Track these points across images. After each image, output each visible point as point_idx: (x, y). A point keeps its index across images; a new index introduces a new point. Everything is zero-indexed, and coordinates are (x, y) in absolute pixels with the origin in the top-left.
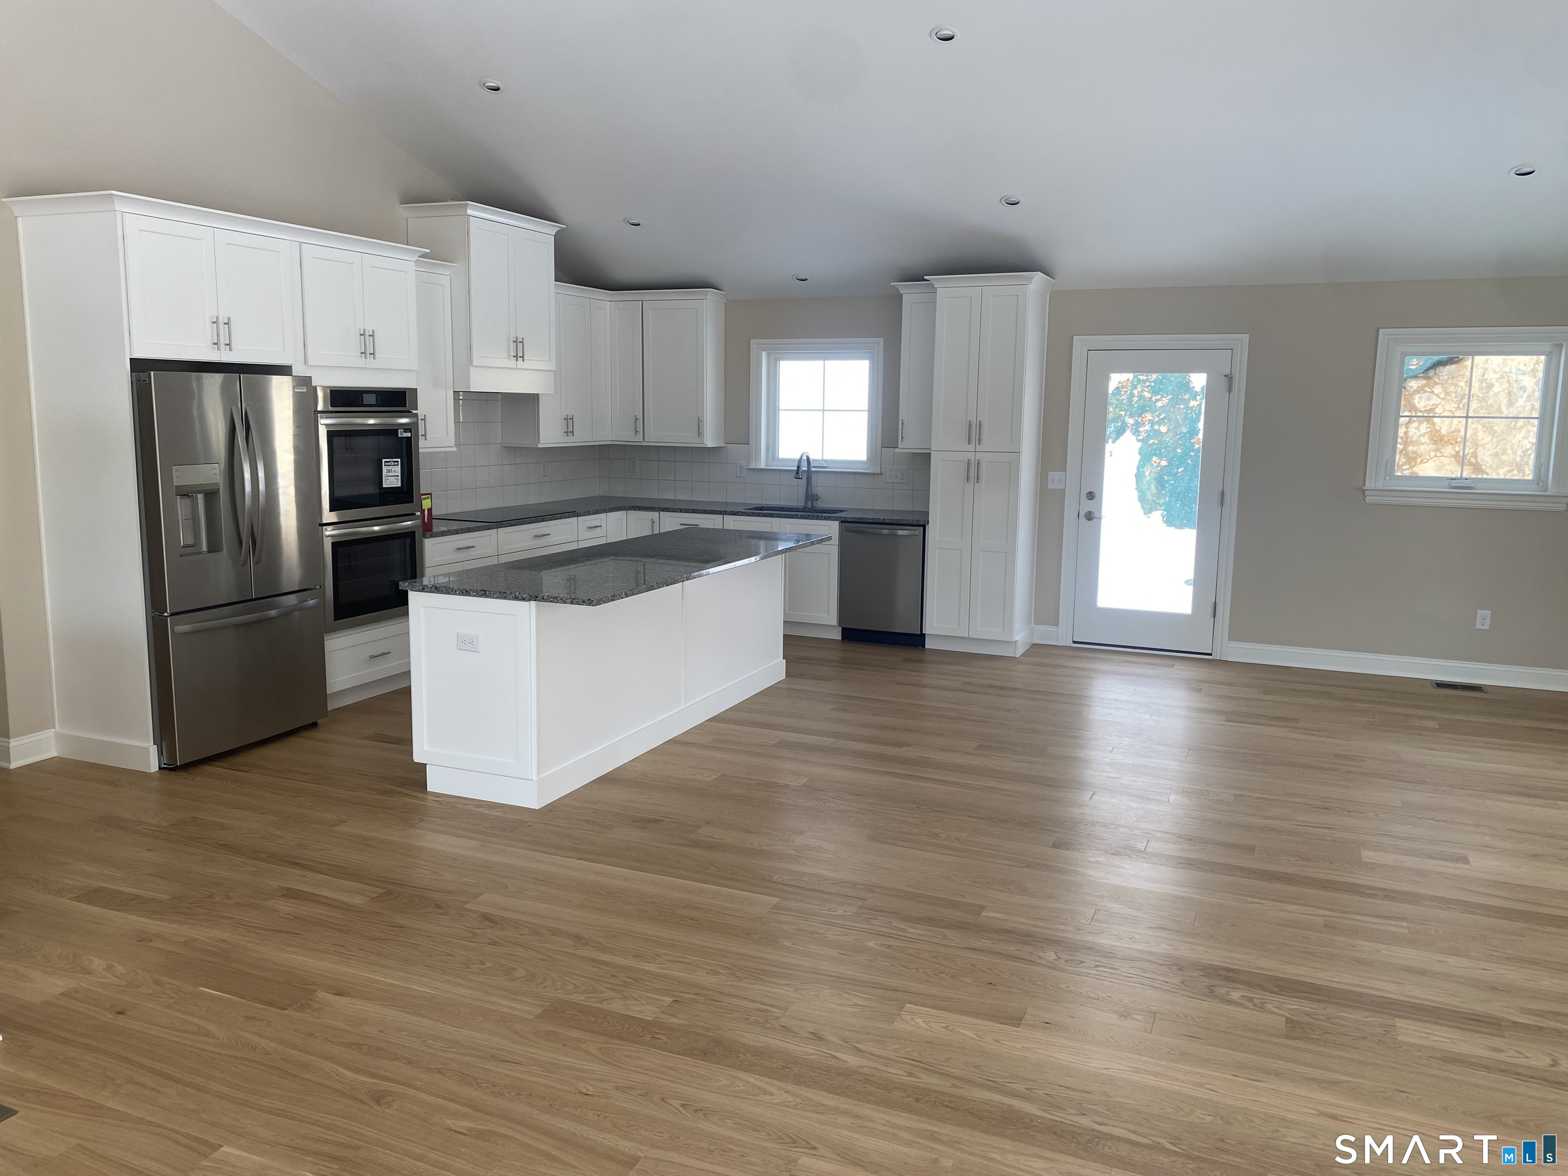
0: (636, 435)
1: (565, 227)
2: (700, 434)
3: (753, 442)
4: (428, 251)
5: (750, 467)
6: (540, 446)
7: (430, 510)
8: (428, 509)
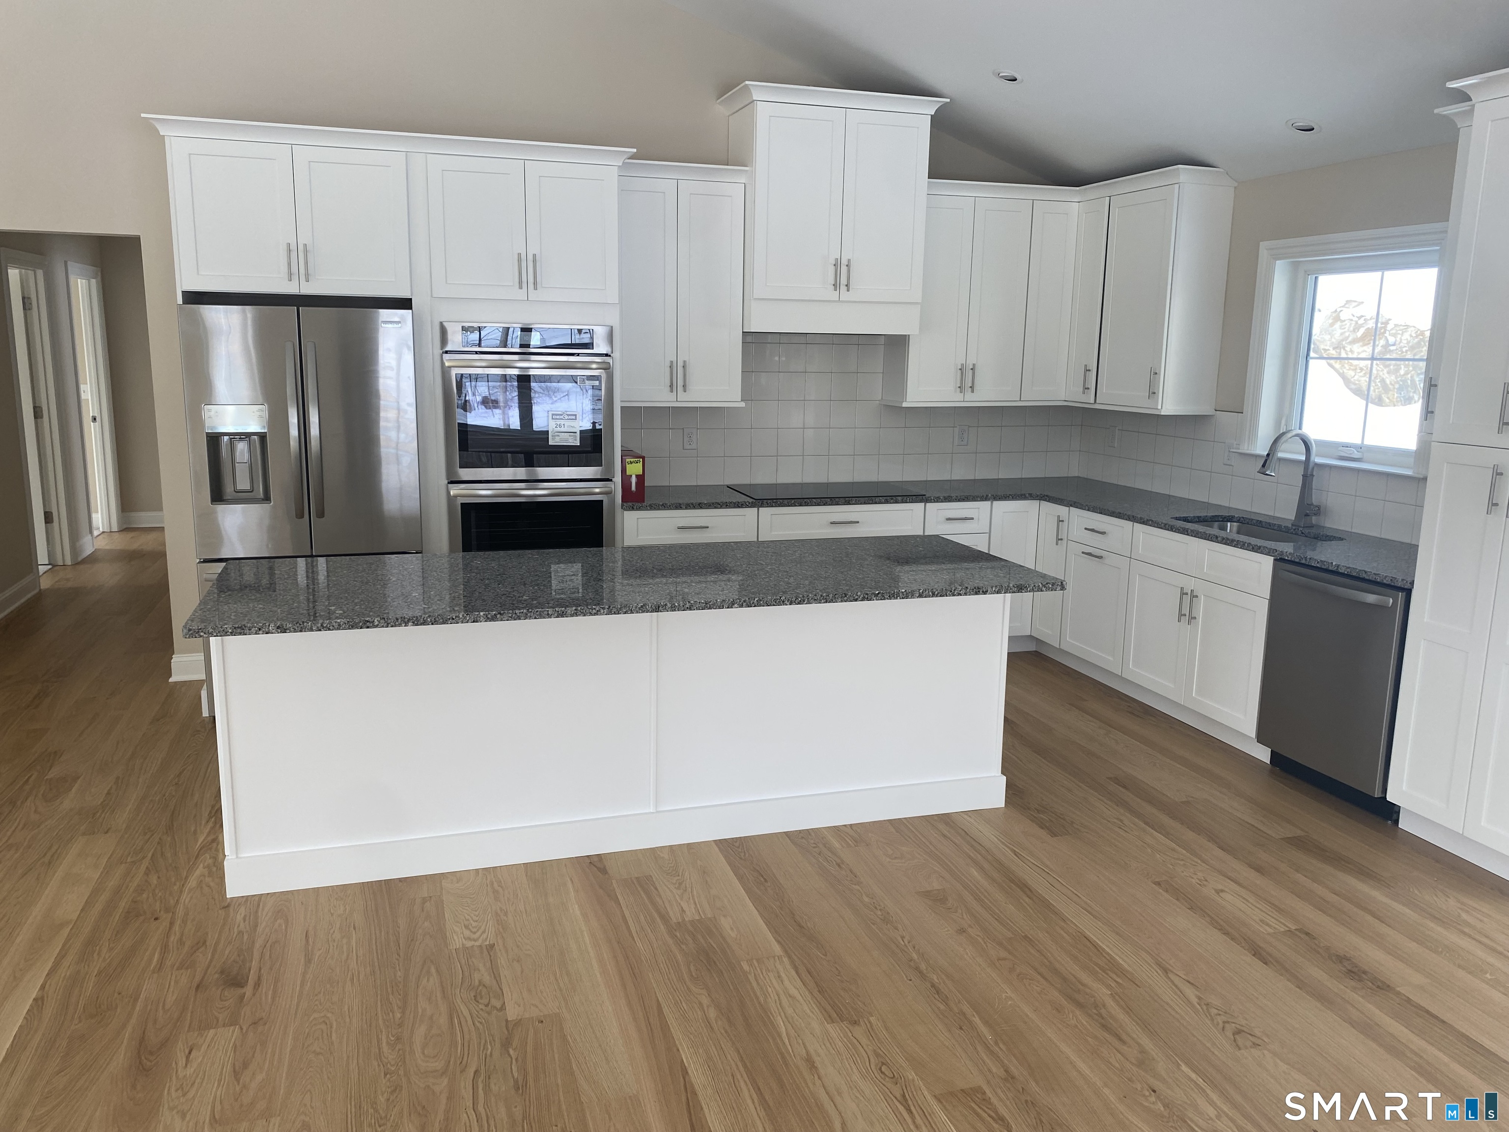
0: (1084, 393)
1: (948, 100)
2: (1153, 393)
3: (1247, 409)
4: (635, 150)
5: (1240, 451)
6: (905, 405)
7: (641, 478)
8: (637, 476)
